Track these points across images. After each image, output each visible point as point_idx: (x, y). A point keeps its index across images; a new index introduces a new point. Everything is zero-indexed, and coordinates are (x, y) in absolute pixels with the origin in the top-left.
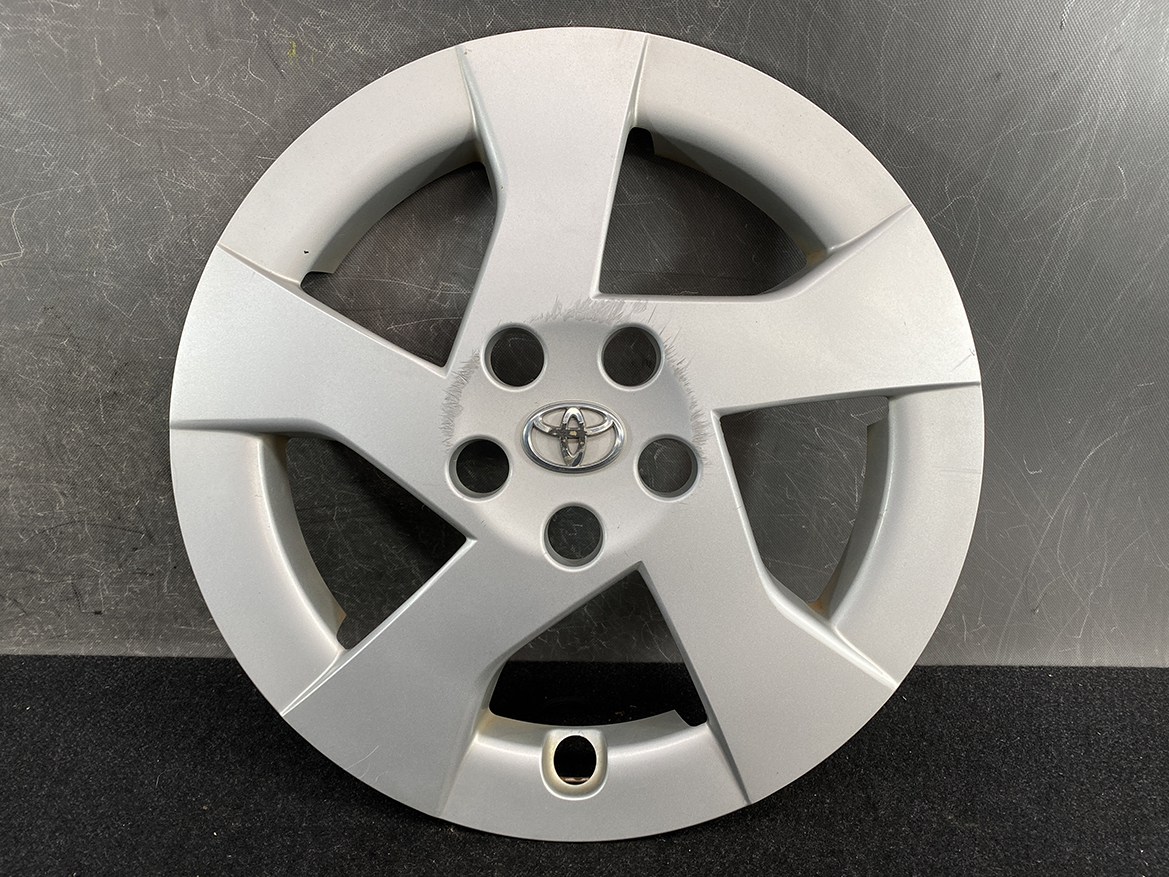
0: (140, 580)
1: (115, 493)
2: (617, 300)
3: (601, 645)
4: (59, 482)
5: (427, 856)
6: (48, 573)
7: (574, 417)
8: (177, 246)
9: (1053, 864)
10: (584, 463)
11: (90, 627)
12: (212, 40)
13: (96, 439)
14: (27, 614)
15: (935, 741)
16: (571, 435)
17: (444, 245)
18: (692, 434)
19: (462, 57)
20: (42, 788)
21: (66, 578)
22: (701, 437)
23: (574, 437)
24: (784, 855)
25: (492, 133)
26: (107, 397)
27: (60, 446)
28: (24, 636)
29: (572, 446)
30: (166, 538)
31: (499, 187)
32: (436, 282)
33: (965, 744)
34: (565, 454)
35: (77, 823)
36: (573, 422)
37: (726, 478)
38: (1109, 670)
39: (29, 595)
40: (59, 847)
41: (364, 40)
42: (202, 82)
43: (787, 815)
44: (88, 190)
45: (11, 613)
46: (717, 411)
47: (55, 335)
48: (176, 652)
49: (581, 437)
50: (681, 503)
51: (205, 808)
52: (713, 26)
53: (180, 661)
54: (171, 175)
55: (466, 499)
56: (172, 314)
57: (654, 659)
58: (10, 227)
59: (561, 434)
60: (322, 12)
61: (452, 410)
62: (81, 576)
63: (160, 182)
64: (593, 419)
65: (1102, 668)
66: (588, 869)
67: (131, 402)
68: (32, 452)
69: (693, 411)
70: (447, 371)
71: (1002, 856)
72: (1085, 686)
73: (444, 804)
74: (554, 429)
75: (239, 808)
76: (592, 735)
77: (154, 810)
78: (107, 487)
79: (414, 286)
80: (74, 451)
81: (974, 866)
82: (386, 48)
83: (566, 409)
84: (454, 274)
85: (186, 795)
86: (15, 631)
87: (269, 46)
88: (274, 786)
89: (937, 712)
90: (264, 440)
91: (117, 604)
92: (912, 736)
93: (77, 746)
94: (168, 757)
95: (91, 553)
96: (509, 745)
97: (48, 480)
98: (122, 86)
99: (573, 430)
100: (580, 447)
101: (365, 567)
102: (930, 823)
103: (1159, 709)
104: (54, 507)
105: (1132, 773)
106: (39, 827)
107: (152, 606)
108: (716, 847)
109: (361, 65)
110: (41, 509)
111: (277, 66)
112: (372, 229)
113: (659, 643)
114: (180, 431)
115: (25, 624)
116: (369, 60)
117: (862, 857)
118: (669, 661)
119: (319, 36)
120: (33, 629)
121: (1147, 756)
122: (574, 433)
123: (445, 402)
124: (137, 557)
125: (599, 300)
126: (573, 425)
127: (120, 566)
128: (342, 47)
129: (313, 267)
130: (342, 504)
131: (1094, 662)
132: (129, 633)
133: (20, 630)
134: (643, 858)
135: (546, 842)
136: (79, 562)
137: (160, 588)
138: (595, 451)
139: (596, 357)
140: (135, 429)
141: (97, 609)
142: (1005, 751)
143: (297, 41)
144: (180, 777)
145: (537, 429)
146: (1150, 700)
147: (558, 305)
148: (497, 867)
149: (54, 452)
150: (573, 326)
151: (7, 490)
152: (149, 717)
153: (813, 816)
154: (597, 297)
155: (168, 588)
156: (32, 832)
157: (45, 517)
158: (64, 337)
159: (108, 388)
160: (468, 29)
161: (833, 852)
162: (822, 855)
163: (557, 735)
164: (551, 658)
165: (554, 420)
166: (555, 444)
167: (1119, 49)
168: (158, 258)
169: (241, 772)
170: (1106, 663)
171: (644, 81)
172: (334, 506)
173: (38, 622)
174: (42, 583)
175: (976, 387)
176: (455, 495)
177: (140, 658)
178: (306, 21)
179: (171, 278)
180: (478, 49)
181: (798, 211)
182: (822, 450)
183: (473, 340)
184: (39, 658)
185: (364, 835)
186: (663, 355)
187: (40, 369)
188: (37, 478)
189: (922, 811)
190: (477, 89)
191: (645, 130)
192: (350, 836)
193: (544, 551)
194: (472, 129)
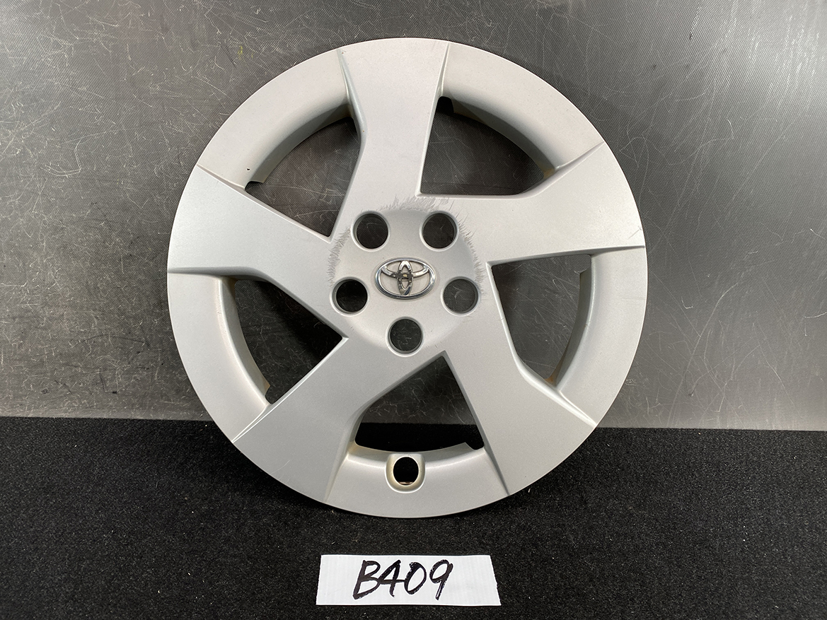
0: (140, 372)
1: (128, 317)
2: (431, 197)
3: (422, 414)
4: (95, 310)
5: (318, 525)
6: (85, 367)
7: (405, 266)
8: (172, 166)
9: (690, 532)
10: (411, 294)
11: (110, 402)
12: (194, 45)
13: (118, 284)
14: (72, 393)
15: (625, 468)
16: (404, 277)
17: (328, 166)
18: (475, 276)
19: (341, 55)
20: (88, 488)
21: (96, 370)
22: (480, 278)
23: (405, 278)
24: (529, 526)
25: (358, 100)
26: (126, 257)
27: (96, 288)
28: (69, 407)
29: (405, 283)
30: (158, 346)
31: (362, 131)
32: (323, 189)
33: (643, 470)
34: (400, 288)
35: (112, 506)
36: (405, 269)
37: (495, 301)
38: (737, 431)
39: (73, 381)
40: (101, 518)
41: (283, 45)
42: (188, 69)
43: (533, 506)
44: (121, 133)
45: (62, 392)
46: (489, 263)
47: (97, 220)
48: (162, 417)
49: (409, 278)
50: (468, 317)
51: (186, 498)
52: (488, 38)
53: (164, 422)
54: (169, 123)
55: (342, 314)
56: (167, 207)
57: (455, 422)
58: (73, 155)
59: (398, 276)
60: (258, 29)
61: (334, 261)
62: (105, 369)
63: (163, 127)
64: (417, 268)
65: (732, 430)
66: (413, 532)
67: (140, 260)
68: (79, 291)
69: (476, 263)
70: (331, 240)
71: (659, 528)
72: (720, 439)
73: (328, 495)
74: (394, 273)
75: (206, 499)
76: (416, 457)
77: (156, 499)
78: (123, 314)
79: (310, 191)
80: (104, 291)
81: (642, 533)
82: (295, 50)
83: (401, 262)
84: (335, 184)
85: (174, 492)
86: (64, 403)
87: (227, 48)
88: (226, 488)
89: (628, 453)
90: (223, 281)
91: (126, 387)
92: (612, 465)
93: (107, 466)
94: (161, 473)
95: (112, 355)
96: (367, 461)
97: (88, 309)
98: (142, 72)
99: (405, 274)
100: (409, 284)
101: (279, 364)
102: (618, 511)
103: (764, 452)
104: (90, 327)
105: (743, 487)
106: (88, 508)
107: (147, 388)
108: (489, 522)
109: (281, 60)
110: (83, 327)
111: (232, 60)
112: (286, 157)
113: (458, 413)
114: (173, 274)
115: (71, 399)
116: (285, 57)
117: (576, 527)
118: (464, 423)
119: (256, 43)
120: (75, 402)
121: (754, 477)
122: (406, 276)
123: (330, 257)
124: (140, 358)
125: (420, 198)
126: (405, 271)
127: (129, 363)
128: (270, 49)
129: (252, 178)
130: (266, 324)
131: (728, 427)
132: (133, 405)
133: (67, 403)
134: (446, 527)
135: (389, 518)
136: (104, 360)
137: (153, 377)
138: (418, 286)
139: (418, 231)
140: (141, 277)
141: (115, 390)
142: (667, 474)
143: (243, 46)
144: (170, 483)
145: (384, 273)
146: (760, 447)
147: (396, 200)
148: (360, 531)
149: (92, 291)
150: (405, 213)
151: (63, 315)
152: (149, 451)
153: (549, 506)
154: (419, 195)
155: (158, 377)
156: (84, 510)
157: (85, 332)
158: (102, 221)
159: (127, 252)
160: (344, 39)
161: (559, 525)
162: (552, 527)
163: (395, 457)
164: (392, 421)
165: (394, 268)
166: (394, 282)
167: (724, 51)
168: (160, 173)
169: (206, 481)
170: (736, 427)
171: (447, 69)
172: (260, 326)
173: (78, 398)
174: (82, 373)
175: (642, 249)
176: (335, 312)
177: (140, 420)
178: (249, 34)
179: (167, 186)
180: (349, 50)
181: (537, 146)
182: (557, 293)
183: (346, 221)
184: (79, 419)
185: (280, 514)
186: (458, 230)
187: (87, 240)
188: (82, 308)
189: (614, 504)
190: (349, 74)
191: (448, 98)
192: (272, 514)
193: (388, 344)
194: (346, 97)
